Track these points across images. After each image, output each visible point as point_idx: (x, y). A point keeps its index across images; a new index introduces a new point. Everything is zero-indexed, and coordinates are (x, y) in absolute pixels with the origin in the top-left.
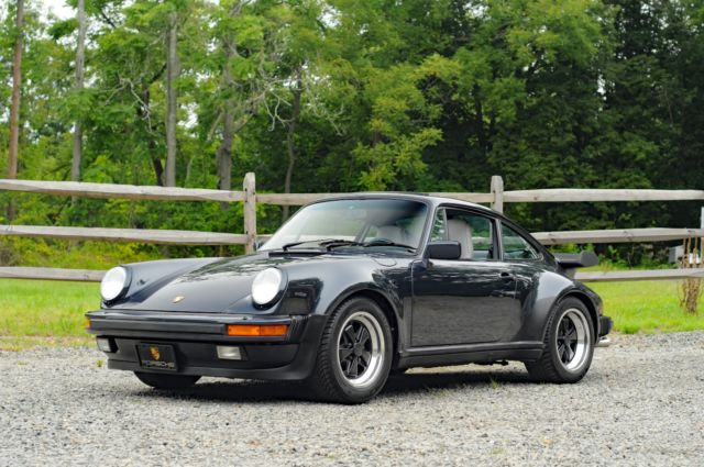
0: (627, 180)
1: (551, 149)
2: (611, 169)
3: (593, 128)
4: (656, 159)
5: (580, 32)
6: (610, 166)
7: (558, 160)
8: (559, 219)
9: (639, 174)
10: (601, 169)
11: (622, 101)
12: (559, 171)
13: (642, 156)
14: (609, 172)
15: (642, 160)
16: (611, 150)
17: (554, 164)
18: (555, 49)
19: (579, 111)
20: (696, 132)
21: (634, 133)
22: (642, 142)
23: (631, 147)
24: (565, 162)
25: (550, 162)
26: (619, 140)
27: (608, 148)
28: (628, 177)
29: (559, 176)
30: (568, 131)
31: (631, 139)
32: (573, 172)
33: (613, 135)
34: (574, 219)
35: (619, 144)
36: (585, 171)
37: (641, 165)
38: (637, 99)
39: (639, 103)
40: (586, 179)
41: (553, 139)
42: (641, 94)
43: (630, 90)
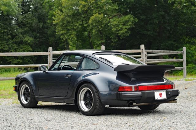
0: (25, 48)
1: (5, 39)
3: (16, 34)
4: (33, 42)
5: (13, 7)
6: (20, 44)
7: (6, 43)
8: (6, 59)
9: (28, 46)
10: (18, 45)
11: (23, 26)
12: (6, 46)
13: (29, 41)
14: (20, 46)
16: (21, 40)
17: (5, 44)
18: (6, 11)
19: (12, 29)
20: (43, 35)
21: (27, 35)
22: (29, 37)
23: (26, 39)
24: (8, 43)
25: (4, 43)
28: (26, 47)
29: (6, 47)
30: (9, 35)
31: (26, 37)
32: (10, 46)
33: (21, 36)
34: (11, 59)
35: (22, 38)
36: (14, 46)
37: (29, 44)
38: (27, 26)
39: (28, 27)
40: (14, 48)
41: (5, 37)
42: (28, 24)
43: (25, 23)
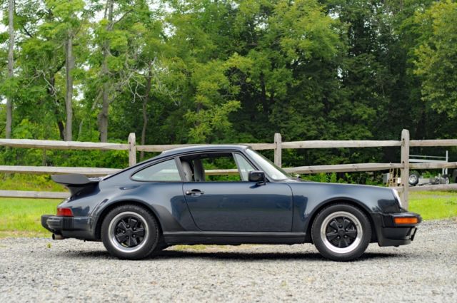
0: (356, 132)
1: (309, 112)
2: (347, 125)
3: (335, 99)
4: (374, 118)
5: (326, 39)
6: (346, 123)
7: (313, 119)
8: (315, 156)
9: (363, 128)
10: (340, 125)
11: (353, 83)
12: (314, 126)
13: (365, 116)
14: (345, 127)
15: (365, 119)
16: (346, 113)
17: (311, 122)
18: (311, 50)
19: (326, 89)
20: (399, 101)
21: (361, 102)
22: (365, 108)
23: (358, 111)
24: (318, 121)
25: (308, 121)
26: (351, 107)
27: (345, 112)
28: (357, 130)
29: (314, 130)
30: (320, 102)
31: (358, 106)
32: (322, 127)
33: (347, 103)
34: (324, 156)
35: (351, 109)
36: (330, 126)
37: (365, 122)
38: (363, 81)
39: (363, 83)
40: (331, 131)
41: (310, 107)
42: (365, 78)
43: (358, 76)
